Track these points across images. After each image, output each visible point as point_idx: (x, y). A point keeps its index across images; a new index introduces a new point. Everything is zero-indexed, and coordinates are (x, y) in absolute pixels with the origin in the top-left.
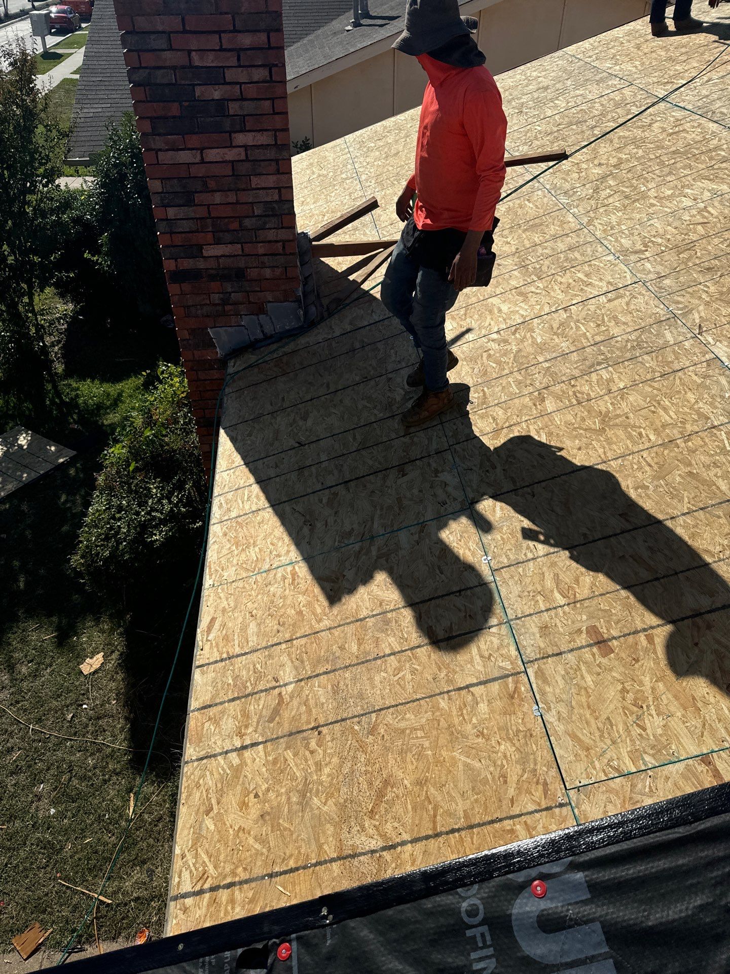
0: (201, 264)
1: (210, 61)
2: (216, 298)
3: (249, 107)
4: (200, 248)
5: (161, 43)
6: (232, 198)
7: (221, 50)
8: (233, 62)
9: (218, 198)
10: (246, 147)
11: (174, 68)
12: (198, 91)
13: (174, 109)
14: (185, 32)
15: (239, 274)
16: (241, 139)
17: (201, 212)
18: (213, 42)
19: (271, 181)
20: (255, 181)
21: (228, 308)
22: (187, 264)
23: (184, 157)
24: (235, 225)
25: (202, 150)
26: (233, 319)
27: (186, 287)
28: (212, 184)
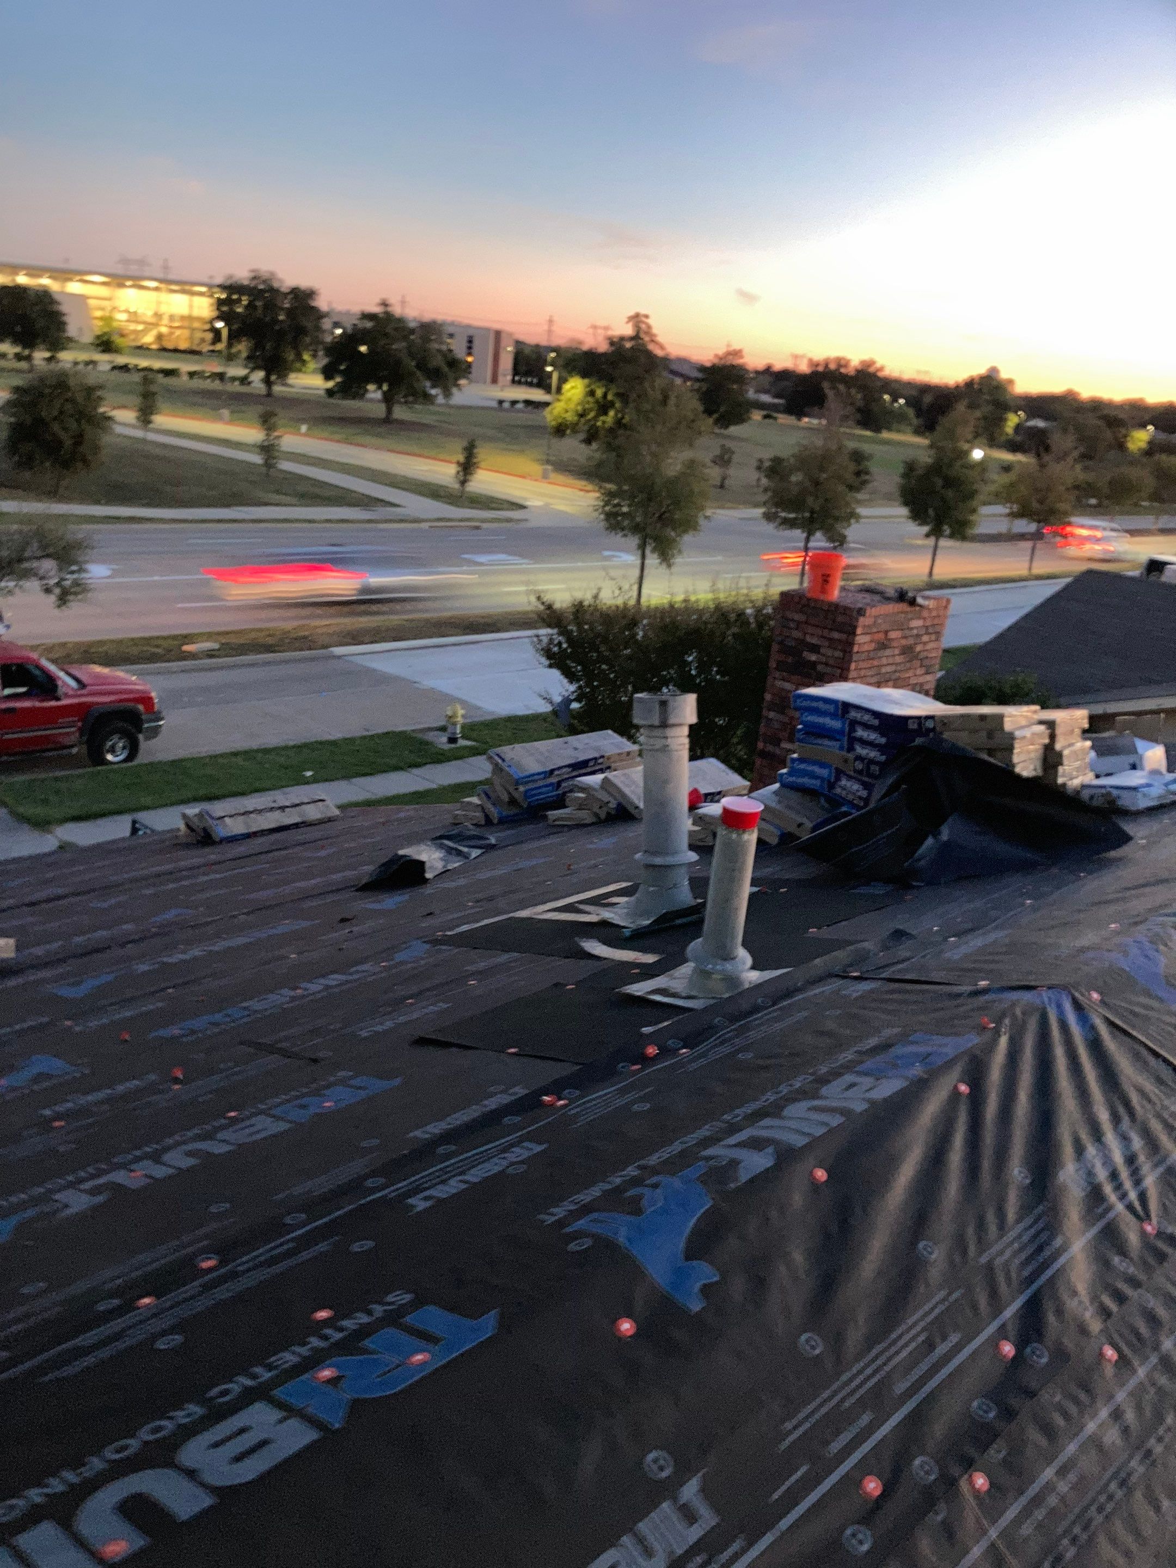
5: (794, 626)
7: (822, 637)
11: (797, 639)
12: (804, 654)
13: (790, 660)
14: (807, 623)
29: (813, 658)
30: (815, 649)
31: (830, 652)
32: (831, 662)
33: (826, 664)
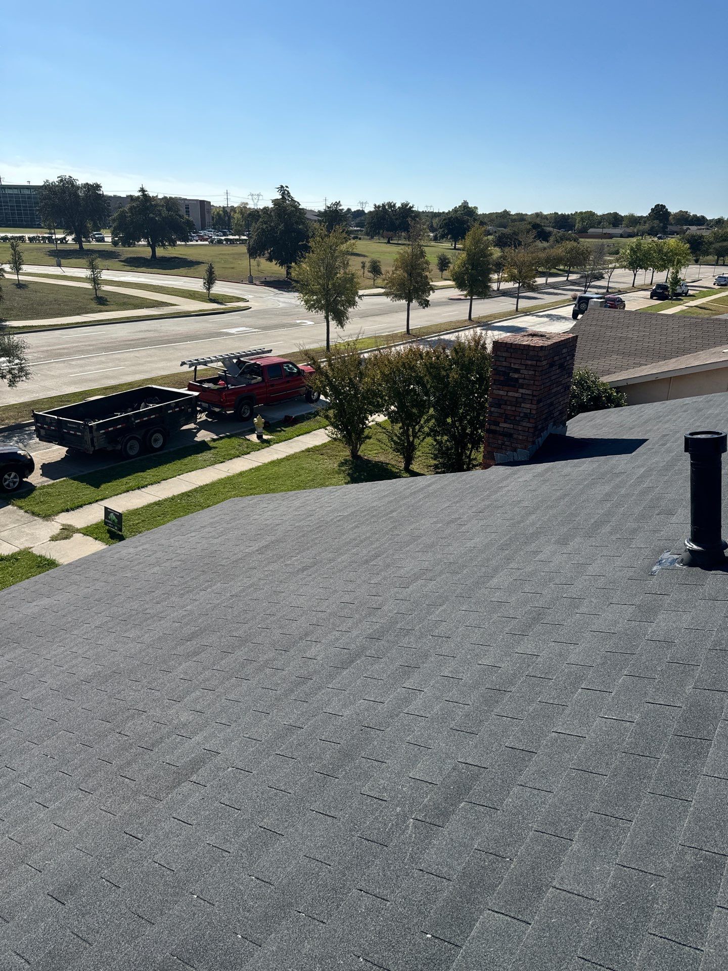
0: (498, 429)
1: (516, 367)
2: (500, 442)
3: (526, 382)
4: (499, 423)
5: (504, 359)
6: (514, 409)
7: (521, 364)
8: (524, 367)
9: (509, 408)
10: (522, 394)
11: (505, 367)
12: (511, 374)
13: (502, 378)
14: (511, 357)
15: (511, 435)
16: (521, 391)
17: (502, 411)
18: (519, 361)
19: (528, 406)
20: (523, 405)
21: (503, 446)
22: (493, 427)
23: (501, 393)
24: (513, 418)
25: (507, 392)
26: (504, 451)
27: (491, 435)
28: (508, 403)
29: (516, 376)
30: (517, 371)
31: (525, 372)
32: (527, 377)
33: (524, 379)
